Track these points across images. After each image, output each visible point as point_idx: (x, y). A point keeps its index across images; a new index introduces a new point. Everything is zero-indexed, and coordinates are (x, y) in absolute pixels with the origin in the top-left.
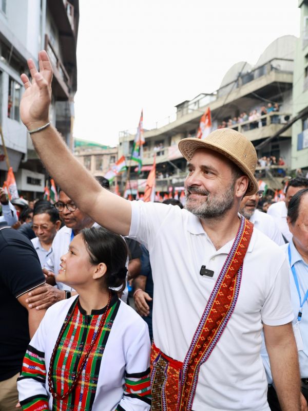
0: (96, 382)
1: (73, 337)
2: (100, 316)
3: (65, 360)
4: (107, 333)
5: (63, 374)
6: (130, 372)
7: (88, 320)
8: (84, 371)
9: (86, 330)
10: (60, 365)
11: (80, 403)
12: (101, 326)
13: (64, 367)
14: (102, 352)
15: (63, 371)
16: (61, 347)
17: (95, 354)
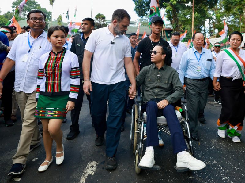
0: (61, 70)
1: (52, 60)
2: (60, 54)
3: (50, 66)
4: (63, 58)
5: (50, 70)
6: (72, 67)
7: (57, 55)
8: (57, 68)
9: (56, 57)
10: (49, 68)
11: (56, 78)
12: (61, 56)
13: (50, 68)
14: (62, 62)
15: (50, 69)
16: (48, 63)
17: (60, 63)
